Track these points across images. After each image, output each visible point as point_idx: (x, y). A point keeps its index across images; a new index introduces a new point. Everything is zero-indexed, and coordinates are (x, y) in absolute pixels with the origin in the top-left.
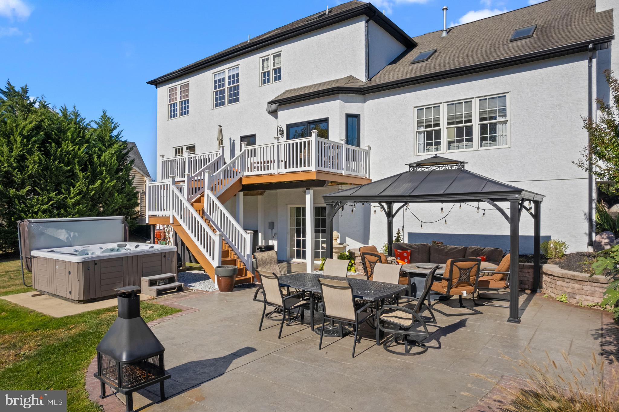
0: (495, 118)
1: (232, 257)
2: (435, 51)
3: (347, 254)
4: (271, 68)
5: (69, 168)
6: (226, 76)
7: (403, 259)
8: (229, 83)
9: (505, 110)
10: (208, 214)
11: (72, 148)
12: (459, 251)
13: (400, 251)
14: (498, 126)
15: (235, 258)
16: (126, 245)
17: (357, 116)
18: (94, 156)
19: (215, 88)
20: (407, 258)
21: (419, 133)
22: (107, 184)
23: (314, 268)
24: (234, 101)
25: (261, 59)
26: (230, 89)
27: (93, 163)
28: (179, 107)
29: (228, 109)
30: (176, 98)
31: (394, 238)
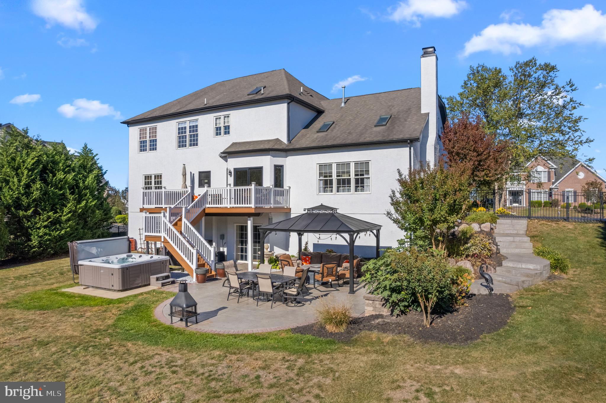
0: (363, 175)
1: (202, 262)
2: (334, 123)
3: (275, 258)
4: (222, 125)
5: (62, 192)
6: (187, 125)
7: (306, 262)
8: (190, 132)
9: (368, 171)
10: (185, 234)
11: (63, 177)
12: (337, 257)
13: (304, 257)
14: (365, 180)
15: (204, 263)
16: (132, 256)
17: (282, 166)
18: (79, 181)
19: (179, 133)
20: (308, 261)
21: (320, 180)
22: (90, 203)
23: (254, 267)
24: (194, 145)
25: (215, 118)
26: (191, 136)
27: (79, 187)
28: (148, 144)
29: (189, 151)
30: (146, 137)
31: (303, 248)
